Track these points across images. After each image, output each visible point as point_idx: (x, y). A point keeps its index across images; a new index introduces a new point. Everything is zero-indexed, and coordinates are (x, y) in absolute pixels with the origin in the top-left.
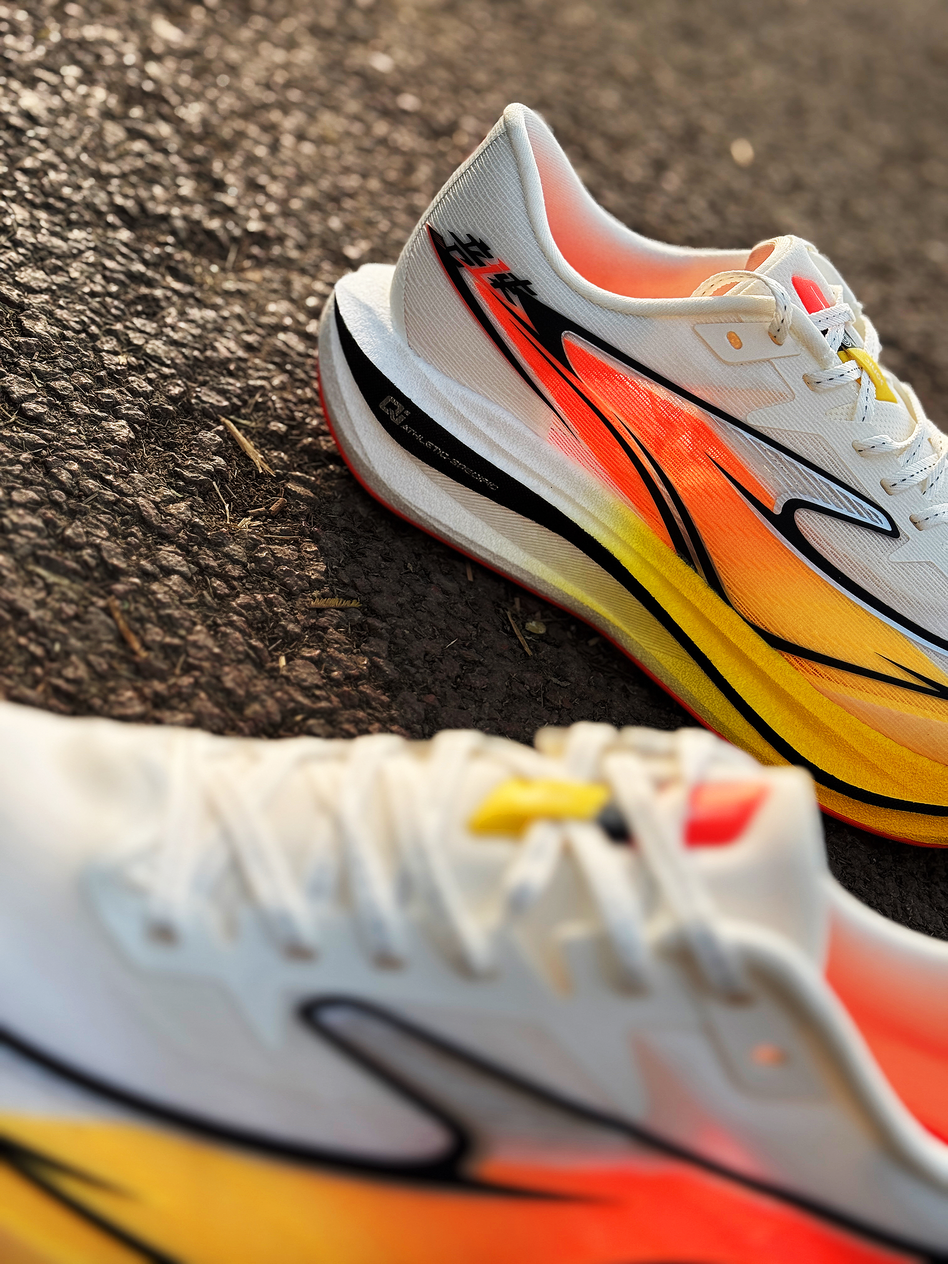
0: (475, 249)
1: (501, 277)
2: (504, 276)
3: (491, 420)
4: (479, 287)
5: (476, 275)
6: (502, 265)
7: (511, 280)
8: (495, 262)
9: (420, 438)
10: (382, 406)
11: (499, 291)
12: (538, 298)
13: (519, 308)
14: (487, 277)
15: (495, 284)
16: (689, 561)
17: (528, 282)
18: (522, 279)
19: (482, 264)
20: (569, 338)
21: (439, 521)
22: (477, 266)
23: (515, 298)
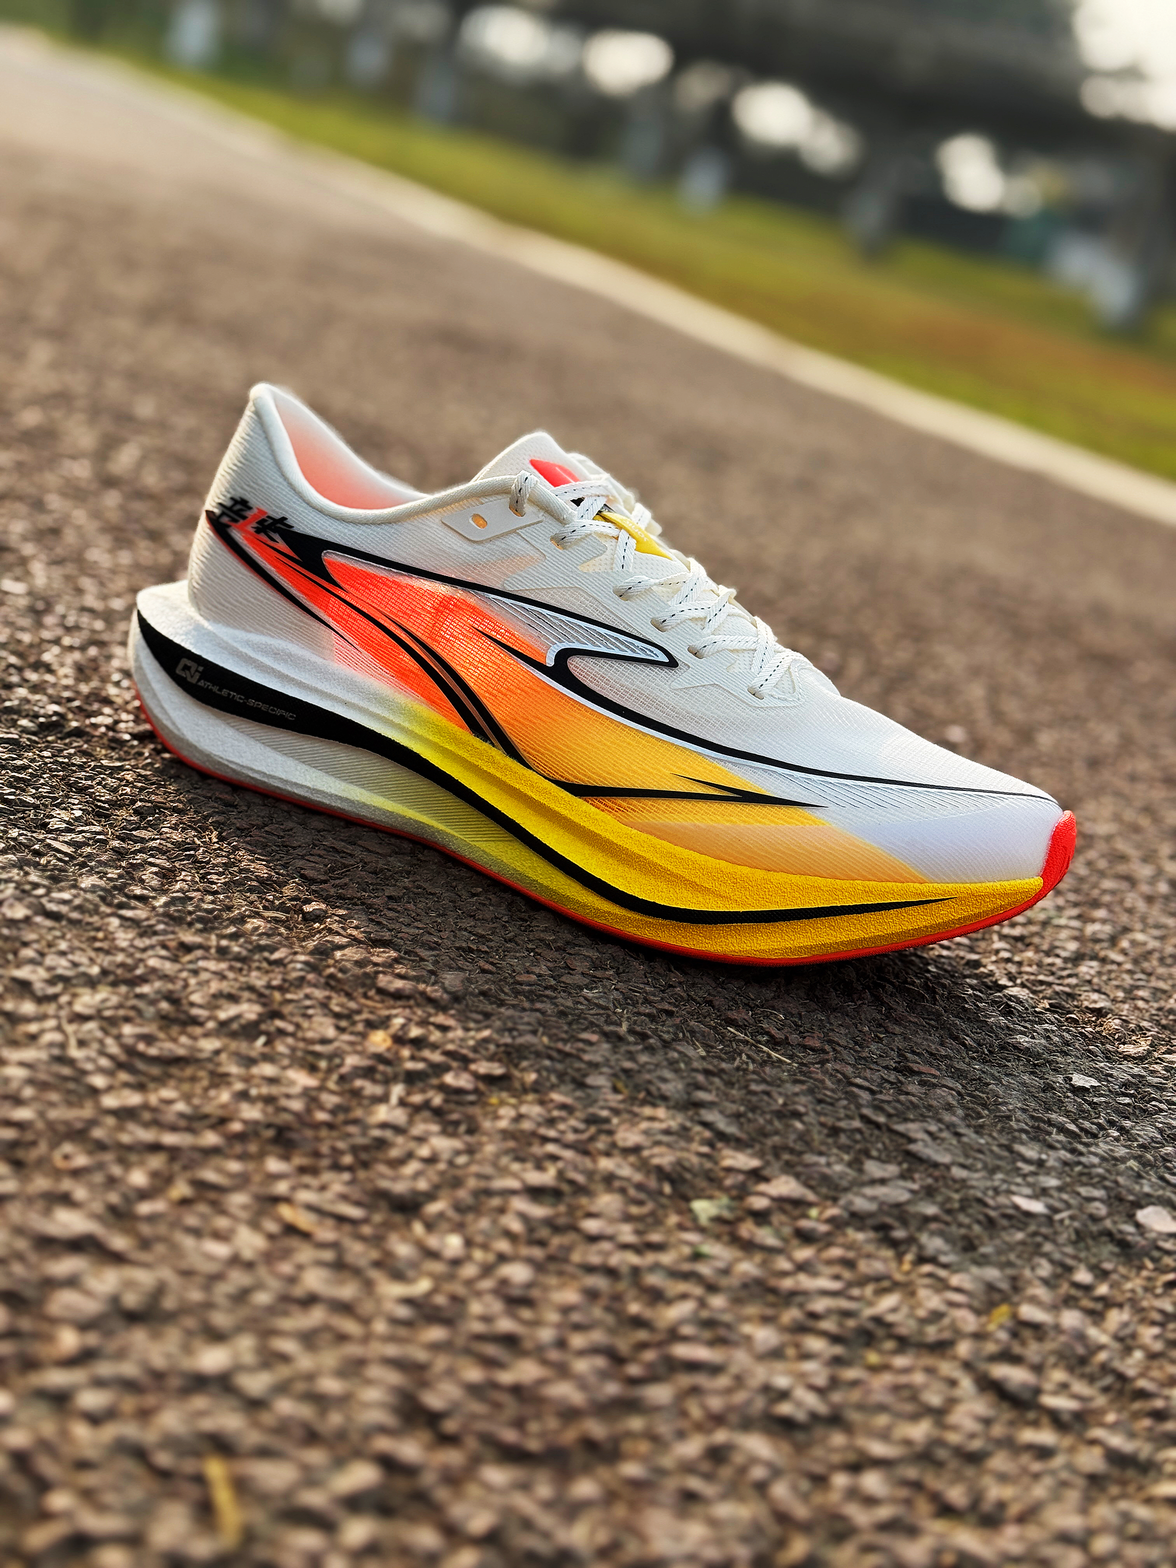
0: (238, 507)
1: (262, 522)
2: (264, 520)
3: (276, 654)
4: (247, 539)
5: (242, 529)
6: (261, 512)
7: (270, 521)
8: (255, 511)
9: (215, 689)
10: (178, 671)
11: (263, 537)
12: (295, 529)
13: (281, 545)
14: (250, 528)
15: (258, 531)
16: (485, 738)
17: (284, 519)
18: (278, 517)
19: (244, 518)
20: (330, 557)
21: (252, 769)
22: (241, 521)
23: (276, 537)
